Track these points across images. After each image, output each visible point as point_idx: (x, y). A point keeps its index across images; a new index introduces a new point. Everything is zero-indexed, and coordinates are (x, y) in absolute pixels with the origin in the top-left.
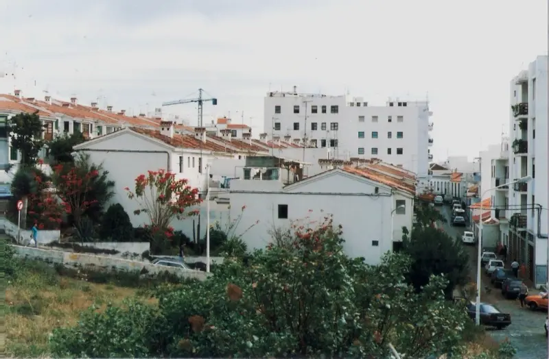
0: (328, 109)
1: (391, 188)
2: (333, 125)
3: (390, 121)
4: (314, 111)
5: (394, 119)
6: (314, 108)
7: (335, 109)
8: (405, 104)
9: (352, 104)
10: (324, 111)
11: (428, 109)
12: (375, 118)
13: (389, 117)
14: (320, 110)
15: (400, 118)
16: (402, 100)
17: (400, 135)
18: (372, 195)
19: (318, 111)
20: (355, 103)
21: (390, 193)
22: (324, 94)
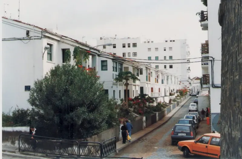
0: (131, 45)
1: (41, 30)
2: (134, 54)
3: (165, 50)
4: (124, 47)
5: (167, 49)
6: (124, 45)
7: (135, 45)
8: (174, 41)
9: (145, 42)
10: (129, 46)
11: (186, 43)
12: (157, 49)
13: (164, 48)
14: (127, 46)
15: (171, 48)
16: (172, 39)
17: (171, 57)
18: (24, 39)
19: (126, 46)
20: (147, 42)
21: (41, 36)
22: (129, 37)
